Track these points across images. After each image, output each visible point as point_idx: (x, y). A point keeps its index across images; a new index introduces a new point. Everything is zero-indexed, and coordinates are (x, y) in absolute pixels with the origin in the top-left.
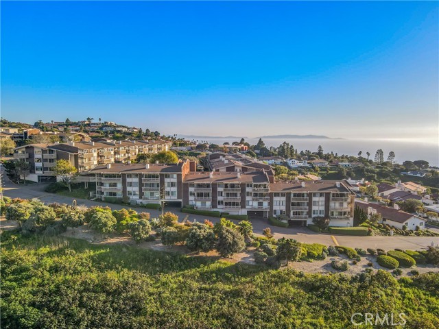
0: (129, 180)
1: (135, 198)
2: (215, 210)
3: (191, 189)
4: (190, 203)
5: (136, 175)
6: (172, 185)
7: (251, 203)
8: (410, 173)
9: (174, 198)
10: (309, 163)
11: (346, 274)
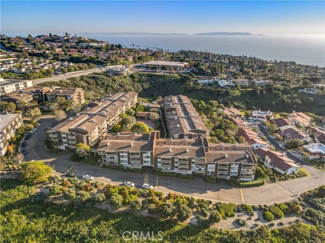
0: (121, 154)
1: (125, 164)
2: (173, 171)
3: (159, 160)
4: (158, 167)
5: (126, 152)
6: (148, 157)
7: (195, 168)
8: (305, 90)
9: (149, 164)
10: (233, 82)
11: (244, 229)
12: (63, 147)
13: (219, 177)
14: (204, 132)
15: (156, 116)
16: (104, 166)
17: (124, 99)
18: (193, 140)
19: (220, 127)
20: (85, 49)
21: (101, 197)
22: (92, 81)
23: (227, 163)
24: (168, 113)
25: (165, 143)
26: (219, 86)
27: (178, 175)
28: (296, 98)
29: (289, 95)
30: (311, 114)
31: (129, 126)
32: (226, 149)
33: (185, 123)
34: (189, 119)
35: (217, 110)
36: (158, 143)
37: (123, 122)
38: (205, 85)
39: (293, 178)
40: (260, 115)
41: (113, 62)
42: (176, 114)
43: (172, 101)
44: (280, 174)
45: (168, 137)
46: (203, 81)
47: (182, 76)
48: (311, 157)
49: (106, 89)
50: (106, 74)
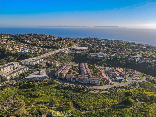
0: (71, 79)
1: (72, 81)
2: (82, 82)
3: (79, 80)
4: (79, 82)
6: (77, 79)
7: (87, 82)
8: (128, 59)
9: (77, 81)
10: (103, 56)
11: (96, 93)
12: (58, 77)
13: (92, 84)
14: (90, 74)
15: (78, 69)
16: (67, 81)
17: (69, 65)
18: (87, 76)
19: (95, 72)
20: (49, 41)
21: (69, 86)
22: (56, 56)
23: (94, 81)
24: (81, 69)
25: (80, 76)
26: (98, 57)
27: (84, 83)
28: (124, 62)
29: (122, 61)
30: (124, 68)
31: (72, 72)
32: (95, 78)
33: (85, 71)
34: (86, 70)
35: (96, 67)
36: (79, 76)
37: (70, 71)
38: (93, 57)
39: (110, 84)
40: (108, 69)
41: (61, 47)
42: (83, 69)
43: (82, 65)
44: (107, 84)
45: (81, 75)
46: (93, 56)
47: (86, 53)
48: (117, 80)
49: (60, 59)
50: (60, 53)
